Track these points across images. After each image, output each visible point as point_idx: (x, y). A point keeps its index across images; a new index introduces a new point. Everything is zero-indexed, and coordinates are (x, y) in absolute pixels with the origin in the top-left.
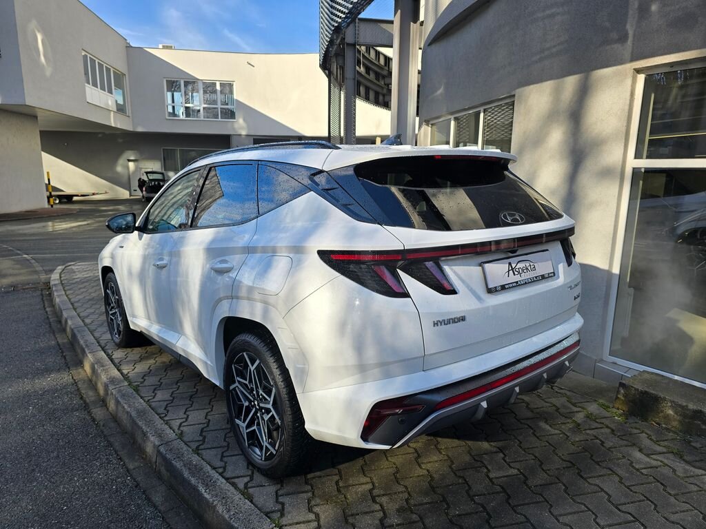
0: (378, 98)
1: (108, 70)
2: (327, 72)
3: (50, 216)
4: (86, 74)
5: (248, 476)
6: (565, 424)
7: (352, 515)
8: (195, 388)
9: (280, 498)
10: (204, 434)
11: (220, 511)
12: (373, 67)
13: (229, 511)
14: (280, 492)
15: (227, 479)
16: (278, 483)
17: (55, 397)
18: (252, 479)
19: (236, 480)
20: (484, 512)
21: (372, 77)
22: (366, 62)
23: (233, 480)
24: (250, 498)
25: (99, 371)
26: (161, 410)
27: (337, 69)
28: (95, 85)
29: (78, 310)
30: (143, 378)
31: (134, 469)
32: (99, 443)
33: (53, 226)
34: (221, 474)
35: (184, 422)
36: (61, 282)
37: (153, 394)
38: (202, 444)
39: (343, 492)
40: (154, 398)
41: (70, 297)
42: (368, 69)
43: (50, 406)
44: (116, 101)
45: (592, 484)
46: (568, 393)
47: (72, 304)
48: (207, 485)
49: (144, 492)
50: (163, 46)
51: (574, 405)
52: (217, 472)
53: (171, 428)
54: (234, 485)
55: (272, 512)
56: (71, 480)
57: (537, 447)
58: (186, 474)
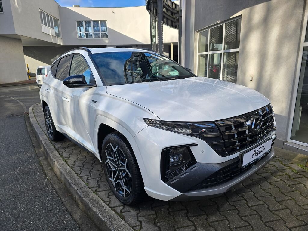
0: (172, 24)
1: (51, 18)
2: (149, 10)
3: (29, 84)
4: (42, 20)
5: (121, 206)
6: (282, 175)
7: (178, 228)
8: (94, 160)
9: (139, 218)
10: (99, 183)
11: (109, 226)
12: (170, 9)
13: (113, 226)
14: (139, 215)
15: (111, 208)
16: (137, 210)
17: (29, 165)
18: (124, 208)
19: (116, 208)
20: (249, 226)
21: (169, 13)
22: (167, 7)
23: (114, 208)
24: (124, 218)
25: (49, 152)
26: (78, 171)
27: (154, 9)
28: (46, 24)
29: (40, 124)
30: (69, 156)
31: (65, 201)
32: (49, 188)
33: (31, 88)
34: (108, 205)
35: (89, 177)
36: (33, 111)
37: (74, 163)
38: (98, 189)
39: (172, 214)
40: (74, 165)
41: (37, 118)
42: (167, 10)
43: (26, 170)
44: (55, 32)
45: (305, 209)
46: (280, 159)
47: (37, 121)
48: (101, 211)
49: (70, 214)
50: (75, 6)
51: (285, 165)
52: (106, 204)
53: (83, 180)
54: (115, 211)
55: (136, 226)
56: (34, 207)
57: (270, 188)
58: (91, 205)
